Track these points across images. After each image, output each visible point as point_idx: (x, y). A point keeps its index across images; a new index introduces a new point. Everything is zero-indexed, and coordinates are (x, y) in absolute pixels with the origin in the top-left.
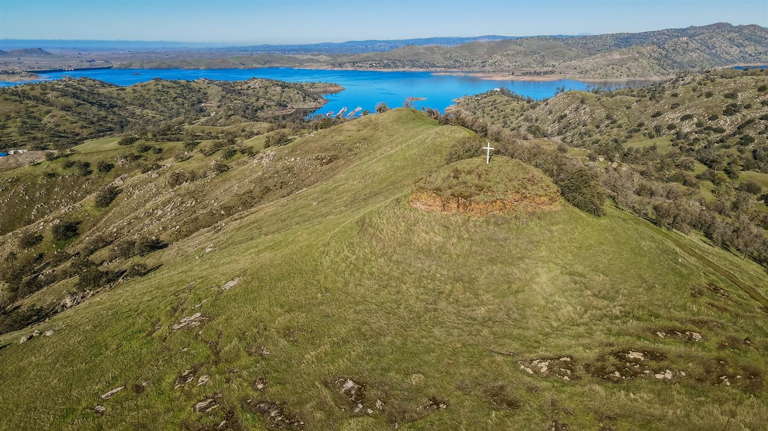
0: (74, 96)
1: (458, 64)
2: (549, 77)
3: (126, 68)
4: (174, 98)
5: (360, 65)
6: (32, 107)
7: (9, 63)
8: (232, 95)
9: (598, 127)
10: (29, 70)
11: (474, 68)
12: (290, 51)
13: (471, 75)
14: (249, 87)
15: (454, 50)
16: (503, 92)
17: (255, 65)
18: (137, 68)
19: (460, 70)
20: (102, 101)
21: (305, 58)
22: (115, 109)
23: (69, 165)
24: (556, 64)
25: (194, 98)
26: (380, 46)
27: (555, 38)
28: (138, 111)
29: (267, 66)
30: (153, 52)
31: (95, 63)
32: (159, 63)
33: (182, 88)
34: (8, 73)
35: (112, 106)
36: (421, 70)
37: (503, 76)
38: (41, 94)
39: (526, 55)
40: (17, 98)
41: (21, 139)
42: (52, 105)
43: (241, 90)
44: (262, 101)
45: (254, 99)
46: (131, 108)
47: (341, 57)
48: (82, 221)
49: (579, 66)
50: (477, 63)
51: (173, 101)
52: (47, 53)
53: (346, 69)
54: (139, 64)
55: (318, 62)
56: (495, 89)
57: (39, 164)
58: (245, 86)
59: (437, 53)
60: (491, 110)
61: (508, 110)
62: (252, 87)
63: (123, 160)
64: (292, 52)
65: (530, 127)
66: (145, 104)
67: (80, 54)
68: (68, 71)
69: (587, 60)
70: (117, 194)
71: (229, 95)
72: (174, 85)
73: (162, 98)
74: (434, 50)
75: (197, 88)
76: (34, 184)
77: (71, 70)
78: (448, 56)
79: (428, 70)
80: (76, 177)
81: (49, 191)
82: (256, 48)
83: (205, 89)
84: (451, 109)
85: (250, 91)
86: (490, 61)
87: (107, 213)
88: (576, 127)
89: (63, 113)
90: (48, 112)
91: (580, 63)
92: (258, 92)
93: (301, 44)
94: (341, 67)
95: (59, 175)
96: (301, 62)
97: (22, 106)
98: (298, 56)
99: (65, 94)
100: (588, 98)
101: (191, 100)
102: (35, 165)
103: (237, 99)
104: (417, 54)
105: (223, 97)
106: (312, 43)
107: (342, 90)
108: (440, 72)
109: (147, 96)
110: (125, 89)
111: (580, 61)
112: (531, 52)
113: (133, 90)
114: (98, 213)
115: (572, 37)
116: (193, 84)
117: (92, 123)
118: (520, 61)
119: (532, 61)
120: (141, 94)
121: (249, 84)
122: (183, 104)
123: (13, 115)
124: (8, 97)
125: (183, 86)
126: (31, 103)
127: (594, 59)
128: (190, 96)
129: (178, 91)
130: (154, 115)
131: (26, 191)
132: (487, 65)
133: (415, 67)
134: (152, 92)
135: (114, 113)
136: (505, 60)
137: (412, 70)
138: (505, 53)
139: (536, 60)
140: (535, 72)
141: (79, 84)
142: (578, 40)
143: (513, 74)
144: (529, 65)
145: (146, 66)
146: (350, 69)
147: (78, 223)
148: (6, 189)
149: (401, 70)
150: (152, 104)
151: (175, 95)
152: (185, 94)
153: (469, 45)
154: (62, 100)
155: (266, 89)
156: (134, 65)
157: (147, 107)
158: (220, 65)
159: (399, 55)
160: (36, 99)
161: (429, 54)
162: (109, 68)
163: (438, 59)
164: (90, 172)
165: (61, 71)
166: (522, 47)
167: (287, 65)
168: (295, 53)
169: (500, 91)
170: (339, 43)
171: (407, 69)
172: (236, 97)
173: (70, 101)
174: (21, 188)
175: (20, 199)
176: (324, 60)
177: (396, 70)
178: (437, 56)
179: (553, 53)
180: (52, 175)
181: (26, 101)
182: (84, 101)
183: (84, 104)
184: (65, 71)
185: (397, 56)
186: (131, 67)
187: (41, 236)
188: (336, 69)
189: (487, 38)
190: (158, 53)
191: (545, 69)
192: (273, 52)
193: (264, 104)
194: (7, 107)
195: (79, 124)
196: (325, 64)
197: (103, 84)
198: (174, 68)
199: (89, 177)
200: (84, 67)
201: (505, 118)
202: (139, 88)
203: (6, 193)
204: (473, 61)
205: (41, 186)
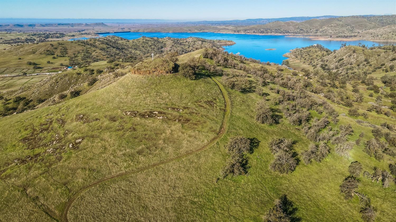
0: (107, 44)
1: (301, 31)
2: (352, 39)
3: (137, 32)
4: (150, 46)
5: (248, 31)
6: (89, 48)
7: (89, 29)
8: (177, 45)
9: (358, 65)
10: (96, 32)
11: (311, 33)
12: (215, 24)
13: (307, 37)
14: (187, 41)
15: (301, 24)
16: (318, 46)
17: (196, 31)
18: (141, 32)
19: (302, 35)
20: (118, 46)
21: (222, 28)
22: (123, 50)
23: (86, 70)
24: (360, 31)
25: (159, 46)
26: (263, 22)
27: (363, 17)
28: (133, 51)
29: (201, 31)
30: (151, 25)
31: (125, 30)
32: (151, 29)
33: (154, 41)
34: (87, 34)
35: (122, 49)
36: (280, 34)
37: (325, 38)
38: (94, 43)
39: (342, 26)
40: (84, 44)
41: (82, 62)
42: (96, 48)
43: (183, 42)
44: (191, 48)
45: (187, 47)
46: (130, 50)
47: (240, 27)
48: (82, 91)
49: (374, 33)
50: (313, 31)
51: (150, 47)
52: (105, 25)
53: (240, 33)
54: (142, 30)
55: (228, 29)
56: (314, 45)
57: (76, 69)
58: (185, 41)
59: (291, 26)
60: (306, 56)
61: (315, 56)
62: (188, 41)
63: (107, 69)
64: (217, 25)
65: (322, 64)
66: (137, 48)
67: (119, 25)
68: (112, 33)
69: (379, 29)
70: (96, 81)
71: (176, 45)
72: (151, 40)
73: (145, 45)
74: (290, 24)
75: (162, 41)
76: (72, 77)
77: (113, 33)
78: (297, 27)
79: (284, 34)
80: (88, 75)
81: (77, 80)
82: (199, 23)
83: (165, 42)
84: (286, 55)
85: (187, 43)
86: (321, 30)
87: (91, 88)
88: (346, 65)
89: (100, 51)
90: (95, 51)
91: (375, 31)
92: (190, 44)
93: (223, 20)
94: (239, 32)
95: (82, 74)
96: (219, 30)
97: (85, 48)
98: (218, 27)
99: (103, 43)
100: (358, 50)
101: (158, 47)
102: (74, 70)
103: (179, 47)
104: (280, 26)
105: (173, 46)
106: (228, 20)
107: (234, 44)
108: (291, 35)
109: (138, 45)
110: (129, 41)
111: (375, 30)
112: (346, 25)
113: (133, 41)
114: (88, 88)
115: (374, 16)
116: (160, 40)
117: (112, 56)
118: (338, 30)
119: (346, 30)
120: (136, 44)
121: (186, 40)
122: (154, 49)
123: (81, 51)
124: (80, 44)
125: (155, 40)
126: (89, 46)
127: (384, 29)
128: (158, 45)
129: (153, 43)
130: (140, 53)
131: (69, 79)
132: (319, 32)
133: (277, 33)
134: (141, 43)
135: (123, 52)
136: (330, 29)
137: (275, 34)
138: (330, 25)
139: (348, 29)
140: (344, 36)
141: (112, 39)
142: (377, 18)
143: (331, 37)
144: (343, 32)
145: (146, 31)
146: (243, 33)
147: (80, 91)
148: (62, 78)
149: (269, 34)
150: (140, 48)
151: (150, 44)
152: (156, 44)
153: (310, 21)
154: (101, 45)
155: (194, 43)
156: (140, 30)
157: (138, 49)
158: (179, 31)
159: (270, 26)
160: (91, 45)
161: (286, 26)
162: (129, 32)
163: (291, 28)
164: (94, 73)
165: (109, 33)
166: (341, 22)
167: (212, 31)
168: (218, 25)
169: (317, 46)
170: (242, 20)
171: (273, 34)
172: (179, 46)
173: (105, 46)
174: (67, 78)
175: (66, 83)
176: (231, 29)
177: (267, 34)
178: (291, 27)
179: (359, 25)
180: (79, 74)
181: (87, 46)
182: (111, 46)
183: (110, 48)
184: (111, 33)
185: (269, 27)
186: (139, 32)
187: (67, 95)
188: (235, 33)
189: (325, 17)
190: (153, 25)
191: (353, 34)
192: (207, 24)
193: (192, 49)
194: (79, 48)
195: (106, 56)
196: (231, 31)
197: (122, 39)
198: (158, 32)
199: (92, 75)
200: (119, 31)
201: (312, 60)
202: (135, 41)
203: (61, 80)
204: (311, 29)
205: (75, 77)
